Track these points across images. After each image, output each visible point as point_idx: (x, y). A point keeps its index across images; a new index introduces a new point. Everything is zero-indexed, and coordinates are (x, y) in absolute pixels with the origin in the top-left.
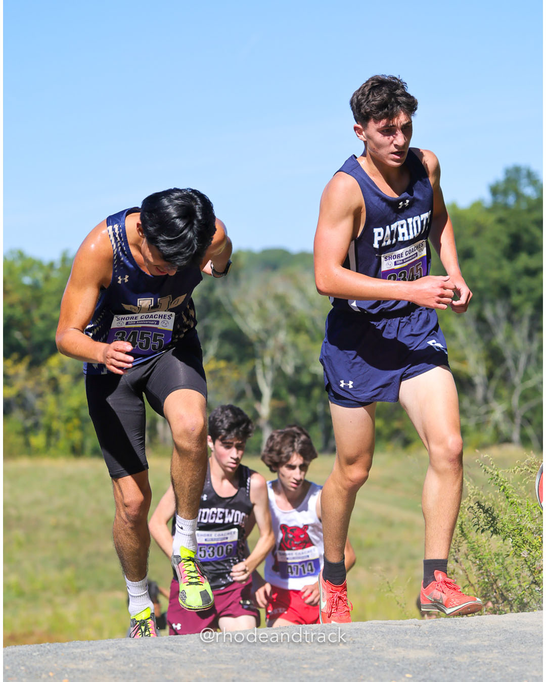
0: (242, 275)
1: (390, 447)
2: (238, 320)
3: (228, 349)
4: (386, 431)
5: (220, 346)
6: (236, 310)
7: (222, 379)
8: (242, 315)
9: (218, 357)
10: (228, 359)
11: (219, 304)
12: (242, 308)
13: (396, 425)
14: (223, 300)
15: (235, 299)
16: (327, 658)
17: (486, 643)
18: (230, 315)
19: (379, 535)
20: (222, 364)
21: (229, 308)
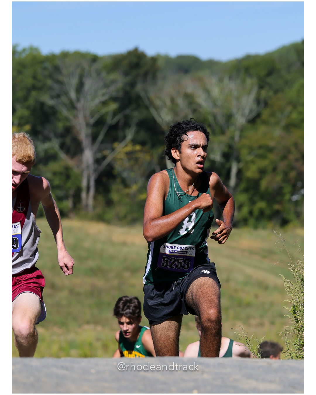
0: (159, 75)
1: (270, 225)
2: (153, 111)
3: (143, 135)
4: (268, 212)
5: (137, 132)
6: (152, 103)
7: (137, 160)
8: (157, 109)
9: (134, 141)
10: (143, 143)
11: (138, 98)
12: (158, 102)
13: (277, 207)
14: (142, 94)
15: (152, 95)
18: (147, 108)
19: (256, 296)
20: (138, 147)
21: (147, 102)
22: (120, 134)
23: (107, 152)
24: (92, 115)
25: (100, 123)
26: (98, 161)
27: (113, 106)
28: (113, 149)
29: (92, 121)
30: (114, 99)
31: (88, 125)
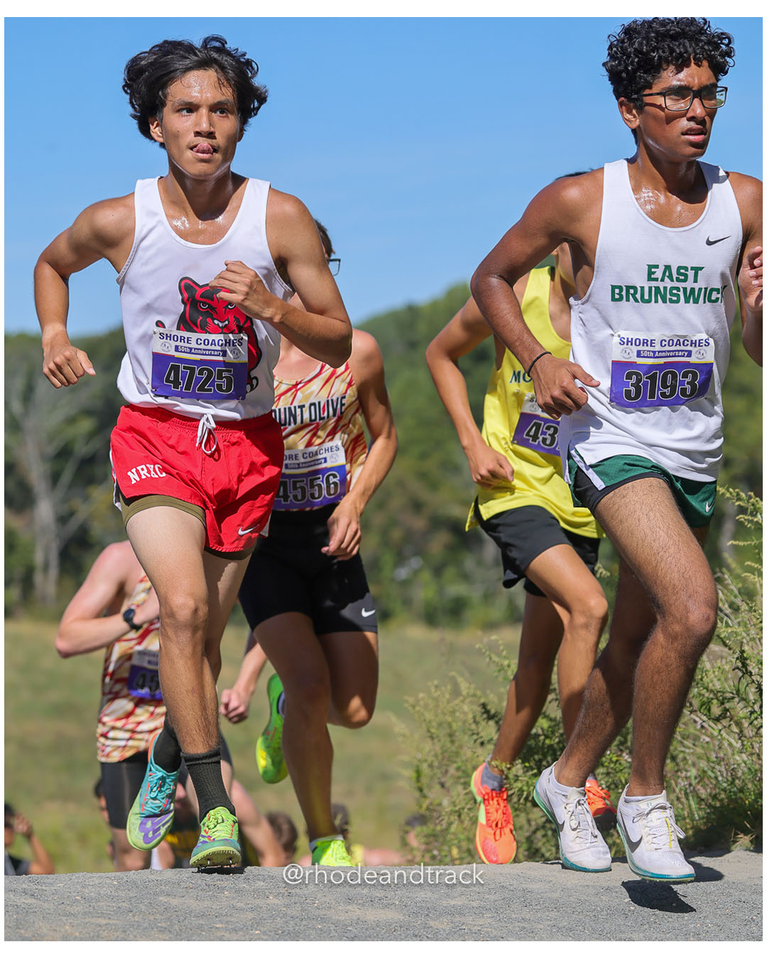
16: (250, 915)
17: (474, 904)
22: (98, 471)
23: (77, 503)
24: (51, 439)
25: (64, 453)
26: (63, 519)
27: (86, 425)
28: (86, 498)
29: (51, 450)
30: (88, 412)
31: (43, 457)
